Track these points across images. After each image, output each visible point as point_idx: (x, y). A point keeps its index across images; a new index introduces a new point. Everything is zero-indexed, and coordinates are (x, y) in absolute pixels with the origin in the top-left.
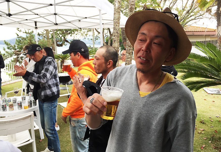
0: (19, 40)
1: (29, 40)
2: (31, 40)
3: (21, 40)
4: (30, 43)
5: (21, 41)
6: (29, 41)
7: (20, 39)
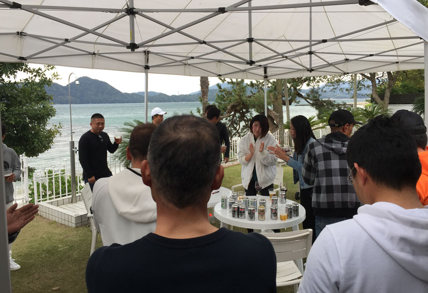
0: (221, 95)
1: (238, 95)
2: (240, 96)
3: (225, 95)
4: (239, 101)
5: (224, 97)
6: (237, 97)
7: (223, 93)
